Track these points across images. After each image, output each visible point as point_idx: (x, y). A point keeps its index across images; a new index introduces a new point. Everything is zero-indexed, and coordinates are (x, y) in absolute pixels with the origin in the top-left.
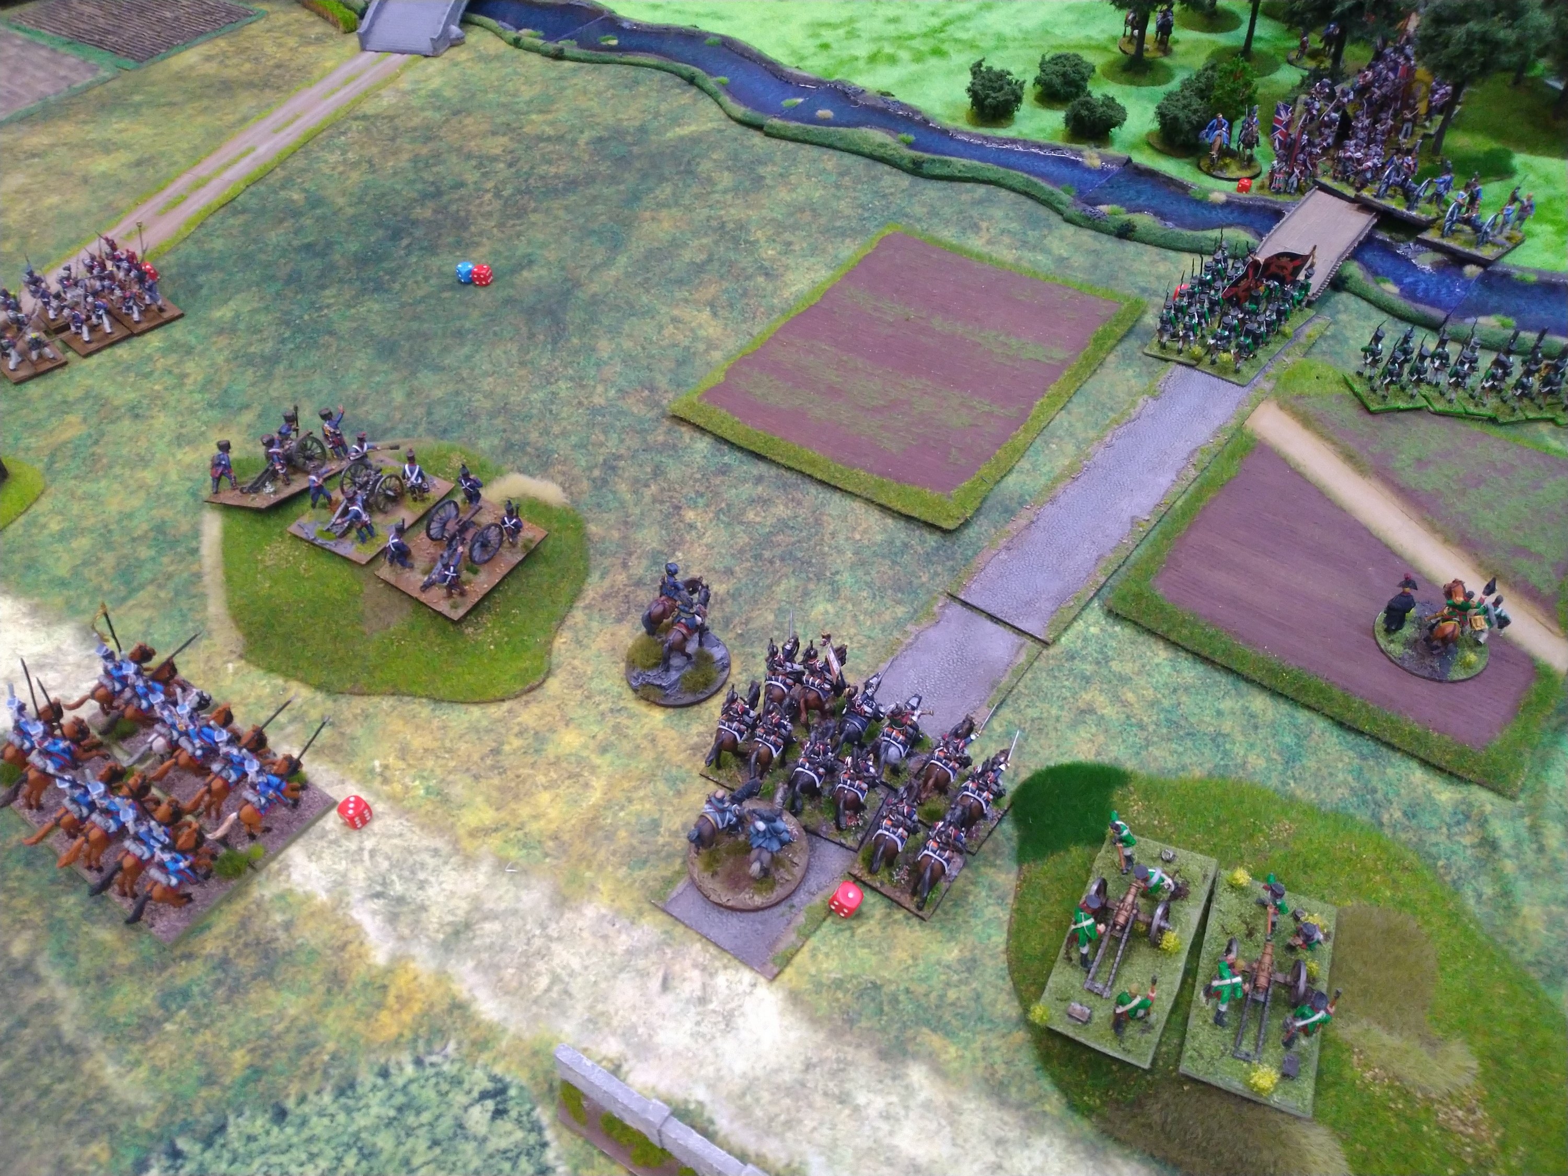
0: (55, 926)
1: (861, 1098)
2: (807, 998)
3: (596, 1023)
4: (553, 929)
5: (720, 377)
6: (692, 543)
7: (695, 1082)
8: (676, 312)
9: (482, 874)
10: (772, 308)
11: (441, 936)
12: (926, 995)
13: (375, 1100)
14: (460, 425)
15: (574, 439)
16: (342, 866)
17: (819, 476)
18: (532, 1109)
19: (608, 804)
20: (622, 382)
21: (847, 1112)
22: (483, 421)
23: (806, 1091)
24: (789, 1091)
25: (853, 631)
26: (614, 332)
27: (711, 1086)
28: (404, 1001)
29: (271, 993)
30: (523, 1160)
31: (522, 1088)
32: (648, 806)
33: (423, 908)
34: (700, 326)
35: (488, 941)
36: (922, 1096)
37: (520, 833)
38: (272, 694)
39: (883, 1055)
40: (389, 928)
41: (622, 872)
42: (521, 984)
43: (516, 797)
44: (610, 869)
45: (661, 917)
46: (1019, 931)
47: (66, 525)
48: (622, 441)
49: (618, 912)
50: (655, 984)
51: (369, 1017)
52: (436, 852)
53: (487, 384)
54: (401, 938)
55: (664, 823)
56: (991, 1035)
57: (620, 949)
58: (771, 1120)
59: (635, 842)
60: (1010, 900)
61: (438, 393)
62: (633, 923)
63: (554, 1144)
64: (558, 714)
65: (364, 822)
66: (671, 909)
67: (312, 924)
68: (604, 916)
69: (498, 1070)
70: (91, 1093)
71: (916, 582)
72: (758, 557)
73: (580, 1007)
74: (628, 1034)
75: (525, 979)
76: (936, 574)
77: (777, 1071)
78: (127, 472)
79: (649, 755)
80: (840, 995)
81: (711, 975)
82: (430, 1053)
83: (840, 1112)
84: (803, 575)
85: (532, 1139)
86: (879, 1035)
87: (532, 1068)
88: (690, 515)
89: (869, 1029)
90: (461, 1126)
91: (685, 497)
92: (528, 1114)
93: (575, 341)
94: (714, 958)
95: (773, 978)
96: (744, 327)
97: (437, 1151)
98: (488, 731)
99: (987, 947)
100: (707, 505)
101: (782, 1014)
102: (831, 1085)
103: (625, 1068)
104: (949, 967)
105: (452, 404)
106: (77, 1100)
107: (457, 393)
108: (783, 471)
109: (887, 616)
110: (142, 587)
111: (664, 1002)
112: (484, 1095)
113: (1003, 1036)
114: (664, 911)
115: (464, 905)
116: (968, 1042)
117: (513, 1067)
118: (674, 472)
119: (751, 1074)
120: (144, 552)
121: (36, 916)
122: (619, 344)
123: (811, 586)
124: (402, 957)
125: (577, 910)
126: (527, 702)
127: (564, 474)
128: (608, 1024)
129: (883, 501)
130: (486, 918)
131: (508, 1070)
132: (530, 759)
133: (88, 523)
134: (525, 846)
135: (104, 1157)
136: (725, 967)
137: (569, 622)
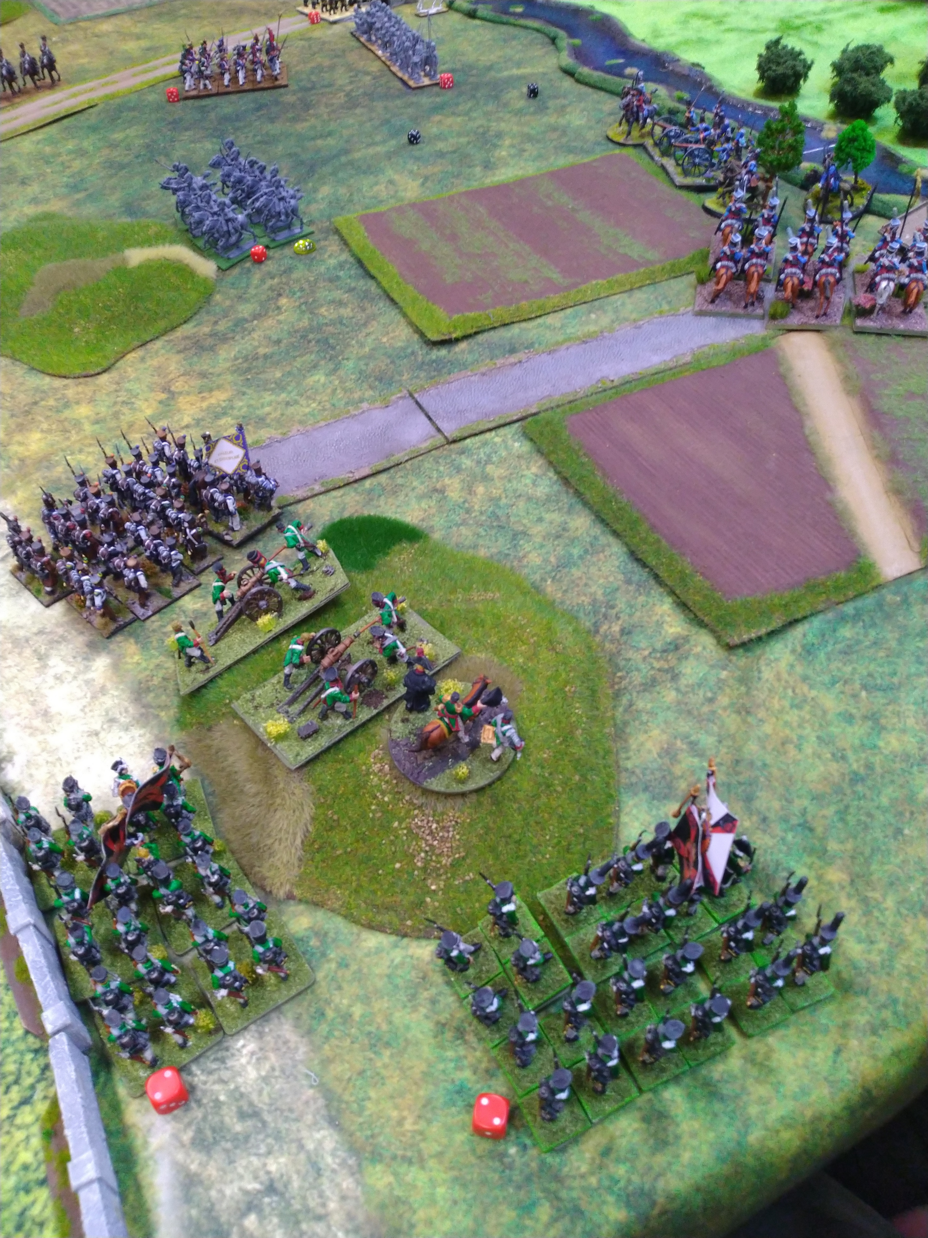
1: (53, 662)
5: (384, 209)
8: (396, 177)
17: (393, 295)
21: (37, 665)
23: (25, 645)
24: (15, 641)
26: (341, 182)
34: (405, 189)
36: (92, 675)
39: (90, 643)
43: (21, 430)
64: (90, 395)
71: (397, 378)
72: (304, 337)
77: (20, 627)
83: (34, 664)
84: (323, 355)
88: (283, 301)
91: (291, 290)
98: (42, 392)
100: (300, 298)
102: (43, 647)
109: (356, 395)
116: (151, 658)
122: (336, 191)
123: (322, 363)
132: (49, 414)
137: (149, 346)
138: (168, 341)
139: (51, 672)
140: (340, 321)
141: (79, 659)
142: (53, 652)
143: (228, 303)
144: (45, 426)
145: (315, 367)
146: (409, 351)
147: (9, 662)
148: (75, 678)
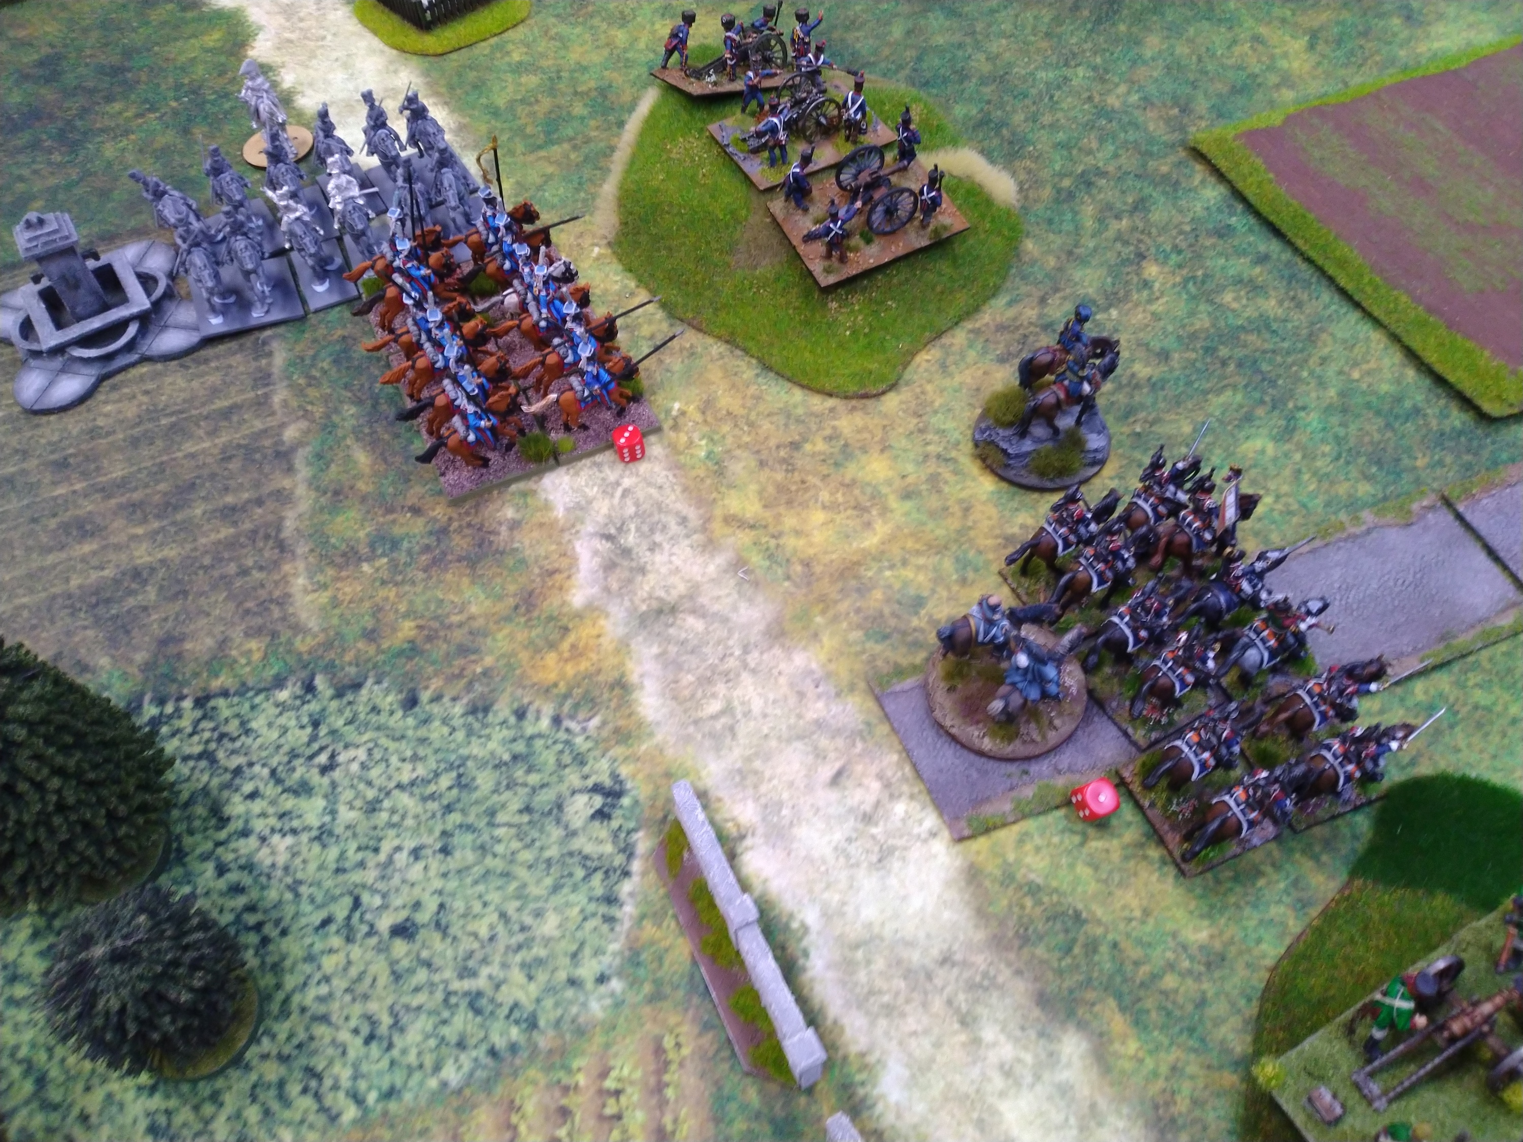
0: (328, 427)
1: (989, 1033)
2: (987, 883)
3: (744, 778)
4: (753, 658)
5: (1276, 119)
6: (1137, 305)
7: (813, 900)
8: (1263, 30)
9: (714, 565)
10: (1392, 61)
11: (644, 608)
12: (1137, 964)
13: (499, 734)
14: (945, 80)
15: (1061, 136)
16: (593, 492)
17: (1343, 282)
18: (635, 830)
19: (879, 556)
20: (1152, 89)
21: (963, 1037)
22: (971, 85)
23: (929, 987)
24: (908, 974)
25: (1285, 488)
26: (1174, 31)
27: (827, 915)
28: (577, 653)
29: (466, 581)
30: (598, 877)
31: (636, 803)
32: (921, 578)
33: (642, 570)
34: (1285, 55)
35: (683, 635)
36: (1064, 1075)
37: (773, 543)
38: (619, 294)
39: (1043, 1000)
40: (601, 574)
41: (856, 635)
42: (693, 696)
43: (789, 503)
44: (844, 625)
45: (871, 704)
46: (1304, 956)
47: (525, 58)
48: (1116, 156)
49: (829, 675)
50: (826, 772)
51: (537, 651)
52: (684, 521)
53: (997, 45)
54: (607, 590)
55: (930, 605)
56: (1192, 1056)
57: (811, 715)
58: (871, 993)
59: (887, 611)
60: (1314, 912)
61: (940, 40)
62: (838, 695)
63: (636, 879)
64: (879, 434)
65: (634, 458)
66: (886, 702)
67: (536, 534)
68: (812, 672)
69: (624, 771)
70: (277, 594)
71: (1406, 462)
72: (1209, 351)
73: (737, 752)
74: (771, 808)
75: (699, 694)
76: (1441, 463)
77: (910, 944)
78: (604, 26)
79: (954, 524)
80: (1029, 902)
81: (892, 797)
82: (572, 717)
83: (955, 1033)
84: (1257, 395)
85: (619, 860)
86: (1050, 975)
87: (657, 788)
88: (1152, 270)
89: (1042, 962)
90: (560, 807)
91: (1158, 247)
92: (629, 833)
93: (1122, 28)
94: (904, 779)
95: (961, 839)
96: (1342, 72)
97: (526, 818)
98: (798, 421)
99: (1249, 951)
100: (1180, 266)
101: (948, 884)
102: (961, 997)
103: (748, 842)
104: (1185, 947)
105: (948, 56)
106: (263, 594)
107: (960, 46)
108: (1299, 260)
109: (1342, 489)
110: (559, 142)
111: (827, 797)
112: (597, 789)
113: (1209, 1067)
114: (878, 700)
115: (682, 588)
116: (1158, 1048)
117: (640, 776)
118: (1160, 213)
119: (876, 930)
120: (579, 109)
121: (318, 411)
122: (1172, 46)
123: (1260, 412)
124: (597, 609)
125: (788, 651)
126: (854, 409)
127: (1029, 172)
128: (756, 787)
129: (1416, 344)
130: (693, 612)
131: (634, 776)
132: (825, 470)
133: (544, 63)
134: (771, 557)
135: (257, 656)
136: (912, 797)
137: (945, 340)
138: (977, 332)
139: (993, 1057)
140: (1264, 324)
141: (1033, 1034)
142: (981, 1010)
143: (1052, 262)
144: (824, 496)
145: (1248, 418)
146: (1408, 404)
147: (911, 1024)
148: (1037, 1077)
